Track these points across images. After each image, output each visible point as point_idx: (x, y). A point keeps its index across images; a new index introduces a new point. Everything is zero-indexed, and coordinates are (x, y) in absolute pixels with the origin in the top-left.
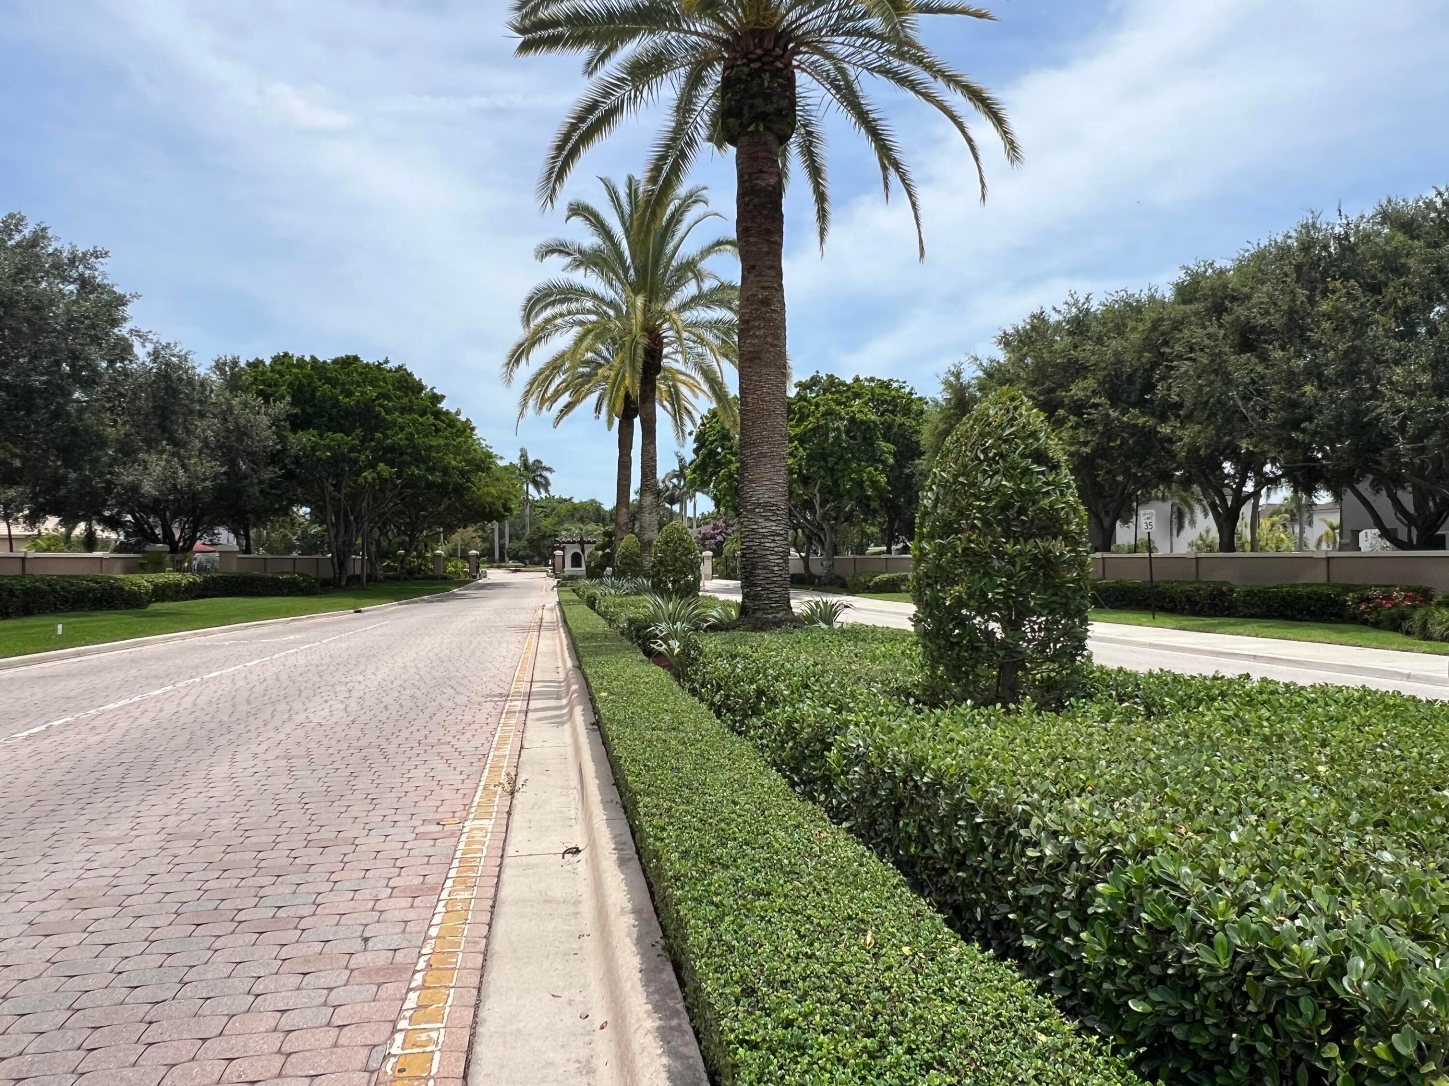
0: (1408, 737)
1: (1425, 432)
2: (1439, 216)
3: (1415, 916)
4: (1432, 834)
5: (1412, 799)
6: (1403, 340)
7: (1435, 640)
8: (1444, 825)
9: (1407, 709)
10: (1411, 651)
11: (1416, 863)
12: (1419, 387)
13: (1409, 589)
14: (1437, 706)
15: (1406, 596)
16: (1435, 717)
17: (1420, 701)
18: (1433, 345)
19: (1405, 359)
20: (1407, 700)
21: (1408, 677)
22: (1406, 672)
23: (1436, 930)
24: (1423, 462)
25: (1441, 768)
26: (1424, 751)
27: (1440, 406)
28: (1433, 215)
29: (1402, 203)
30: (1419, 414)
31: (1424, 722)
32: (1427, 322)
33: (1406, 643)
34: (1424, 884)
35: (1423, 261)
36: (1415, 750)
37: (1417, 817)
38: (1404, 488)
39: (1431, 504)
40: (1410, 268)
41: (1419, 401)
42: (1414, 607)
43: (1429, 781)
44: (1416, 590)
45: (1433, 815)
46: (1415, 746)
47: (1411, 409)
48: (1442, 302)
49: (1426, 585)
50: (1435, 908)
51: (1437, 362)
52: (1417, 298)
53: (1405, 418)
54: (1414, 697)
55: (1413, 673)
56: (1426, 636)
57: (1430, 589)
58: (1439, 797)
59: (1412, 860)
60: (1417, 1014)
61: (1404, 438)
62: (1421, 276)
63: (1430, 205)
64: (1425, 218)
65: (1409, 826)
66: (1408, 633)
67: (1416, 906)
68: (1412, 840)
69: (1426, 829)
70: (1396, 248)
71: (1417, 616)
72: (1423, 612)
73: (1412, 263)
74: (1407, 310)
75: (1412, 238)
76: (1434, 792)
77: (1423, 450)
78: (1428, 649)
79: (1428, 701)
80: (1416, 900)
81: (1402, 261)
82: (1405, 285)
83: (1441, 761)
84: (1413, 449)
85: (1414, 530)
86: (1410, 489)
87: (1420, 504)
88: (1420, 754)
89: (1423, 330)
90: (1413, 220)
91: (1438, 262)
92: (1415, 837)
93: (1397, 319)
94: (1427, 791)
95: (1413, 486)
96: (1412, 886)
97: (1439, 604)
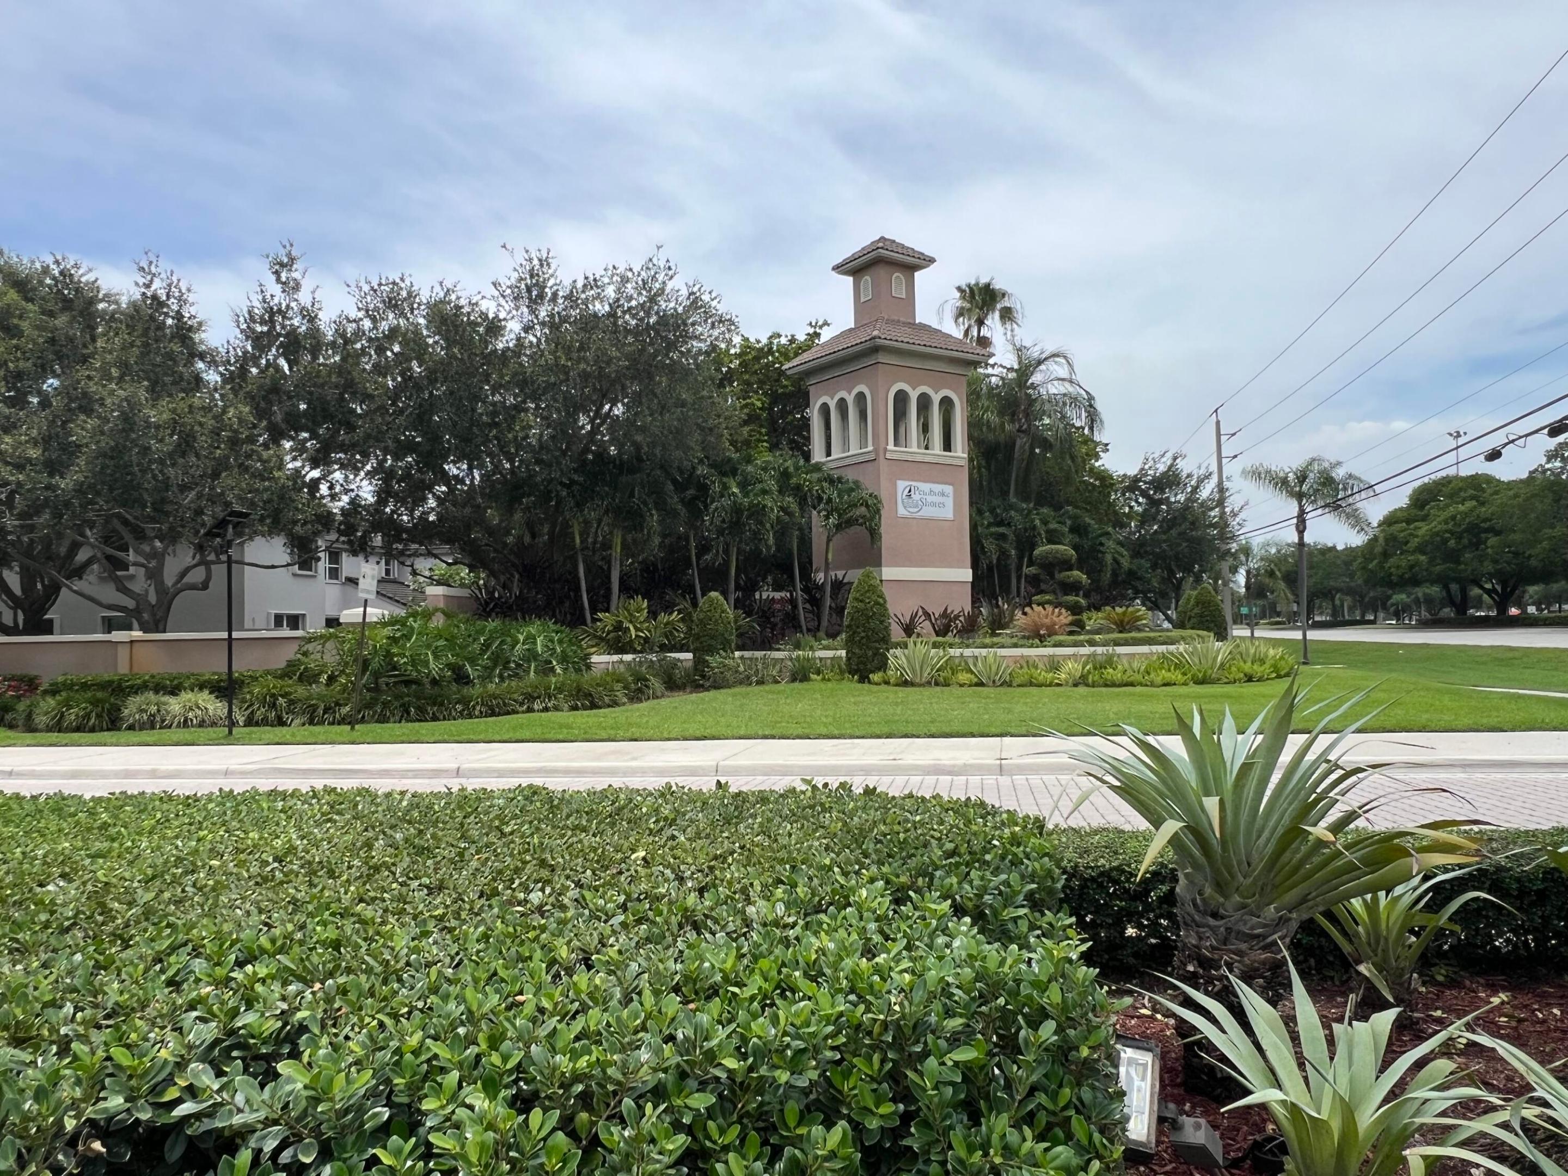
0: (12, 837)
1: (35, 509)
2: (56, 285)
3: (17, 1022)
4: (36, 932)
5: (15, 903)
6: (13, 407)
7: (41, 731)
8: (48, 921)
9: (10, 809)
10: (14, 745)
11: (19, 967)
12: (29, 460)
13: (12, 678)
14: (42, 799)
15: (9, 686)
16: (41, 811)
17: (25, 797)
18: (47, 419)
19: (15, 428)
20: (10, 798)
21: (10, 774)
22: (8, 769)
23: (38, 1029)
24: (32, 540)
25: (45, 863)
26: (28, 849)
27: (50, 484)
28: (48, 281)
29: (16, 259)
30: (29, 490)
31: (29, 819)
32: (40, 393)
33: (9, 737)
34: (26, 986)
35: (37, 328)
36: (19, 850)
37: (20, 919)
38: (11, 568)
39: (39, 586)
40: (22, 332)
41: (28, 475)
42: (18, 698)
43: (33, 879)
44: (21, 679)
45: (37, 913)
46: (19, 846)
47: (19, 484)
48: (55, 376)
49: (33, 673)
50: (38, 1006)
51: (50, 437)
52: (29, 364)
53: (12, 493)
54: (18, 794)
55: (16, 769)
56: (30, 728)
57: (36, 677)
58: (44, 893)
59: (14, 966)
60: (17, 1121)
61: (12, 515)
62: (35, 344)
63: (46, 270)
64: (41, 283)
65: (11, 931)
66: (11, 727)
67: (18, 1011)
68: (15, 945)
69: (30, 929)
70: (8, 305)
71: (21, 707)
72: (28, 702)
73: (25, 325)
74: (19, 375)
75: (28, 300)
76: (39, 889)
77: (32, 528)
78: (33, 742)
79: (32, 797)
80: (18, 1006)
81: (15, 321)
82: (17, 348)
83: (45, 856)
84: (22, 526)
85: (20, 613)
86: (17, 569)
87: (27, 585)
88: (23, 853)
89: (35, 400)
90: (28, 279)
91: (52, 332)
92: (17, 941)
93: (7, 382)
94: (31, 890)
95: (21, 568)
96: (14, 992)
97: (45, 692)
